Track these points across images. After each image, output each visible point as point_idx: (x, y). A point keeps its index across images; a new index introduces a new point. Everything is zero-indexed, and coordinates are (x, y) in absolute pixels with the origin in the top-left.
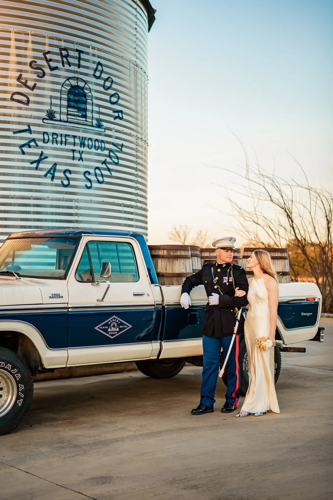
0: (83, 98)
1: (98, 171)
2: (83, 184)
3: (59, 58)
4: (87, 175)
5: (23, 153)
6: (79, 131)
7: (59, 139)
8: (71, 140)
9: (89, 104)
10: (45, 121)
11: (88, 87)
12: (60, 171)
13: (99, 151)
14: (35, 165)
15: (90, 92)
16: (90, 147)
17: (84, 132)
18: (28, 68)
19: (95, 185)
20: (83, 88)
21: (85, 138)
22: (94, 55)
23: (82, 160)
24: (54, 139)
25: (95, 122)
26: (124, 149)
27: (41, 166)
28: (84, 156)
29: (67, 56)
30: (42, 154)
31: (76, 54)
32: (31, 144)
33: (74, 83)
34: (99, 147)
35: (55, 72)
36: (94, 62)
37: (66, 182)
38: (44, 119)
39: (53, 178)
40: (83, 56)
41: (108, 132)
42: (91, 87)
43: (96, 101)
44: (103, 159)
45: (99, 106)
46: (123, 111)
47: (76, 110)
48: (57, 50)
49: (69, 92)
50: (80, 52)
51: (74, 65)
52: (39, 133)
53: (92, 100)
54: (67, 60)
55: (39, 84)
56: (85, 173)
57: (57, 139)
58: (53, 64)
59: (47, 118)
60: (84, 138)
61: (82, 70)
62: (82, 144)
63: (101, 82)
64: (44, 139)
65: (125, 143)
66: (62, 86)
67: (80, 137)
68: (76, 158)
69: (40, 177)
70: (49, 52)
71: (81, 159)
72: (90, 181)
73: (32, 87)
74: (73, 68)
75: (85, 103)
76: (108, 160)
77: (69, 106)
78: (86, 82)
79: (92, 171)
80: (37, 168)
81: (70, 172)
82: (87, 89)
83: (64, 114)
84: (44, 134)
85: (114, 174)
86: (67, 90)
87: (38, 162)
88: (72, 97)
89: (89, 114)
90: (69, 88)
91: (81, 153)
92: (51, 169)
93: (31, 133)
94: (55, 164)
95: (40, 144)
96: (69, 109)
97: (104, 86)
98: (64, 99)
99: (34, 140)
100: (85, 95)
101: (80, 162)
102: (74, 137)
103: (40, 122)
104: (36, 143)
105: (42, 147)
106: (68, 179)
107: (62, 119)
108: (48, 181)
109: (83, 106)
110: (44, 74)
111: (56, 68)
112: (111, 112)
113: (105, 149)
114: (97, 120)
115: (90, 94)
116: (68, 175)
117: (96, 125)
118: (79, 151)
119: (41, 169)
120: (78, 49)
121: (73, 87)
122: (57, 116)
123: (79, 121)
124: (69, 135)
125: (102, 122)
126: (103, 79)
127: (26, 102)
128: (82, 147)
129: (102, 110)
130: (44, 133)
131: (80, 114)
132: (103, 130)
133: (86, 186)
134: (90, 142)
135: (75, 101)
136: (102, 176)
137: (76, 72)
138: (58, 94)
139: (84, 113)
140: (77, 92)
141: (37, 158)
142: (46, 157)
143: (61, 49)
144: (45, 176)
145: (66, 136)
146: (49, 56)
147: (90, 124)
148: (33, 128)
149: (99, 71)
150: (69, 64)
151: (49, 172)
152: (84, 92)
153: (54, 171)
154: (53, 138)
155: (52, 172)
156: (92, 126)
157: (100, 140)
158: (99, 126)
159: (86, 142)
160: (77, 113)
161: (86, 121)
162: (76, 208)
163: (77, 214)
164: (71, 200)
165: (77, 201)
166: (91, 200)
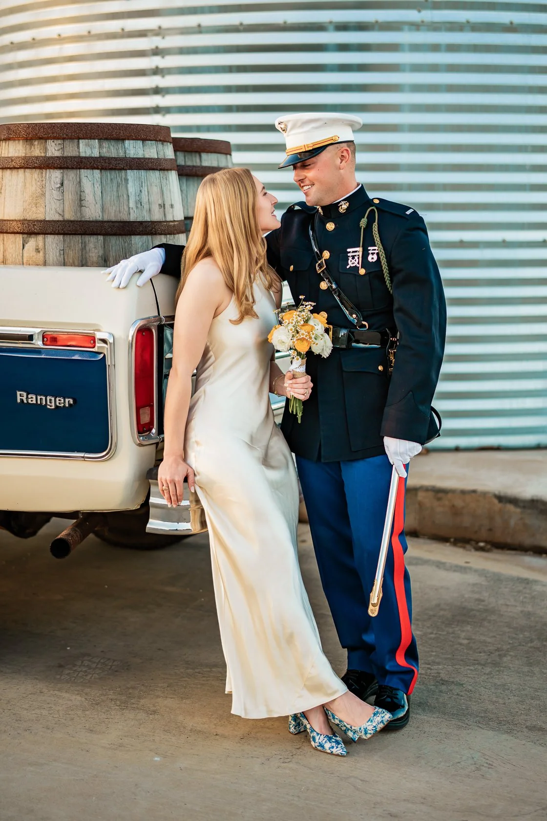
162: (157, 52)
163: (157, 71)
164: (142, 34)
165: (159, 32)
166: (199, 26)
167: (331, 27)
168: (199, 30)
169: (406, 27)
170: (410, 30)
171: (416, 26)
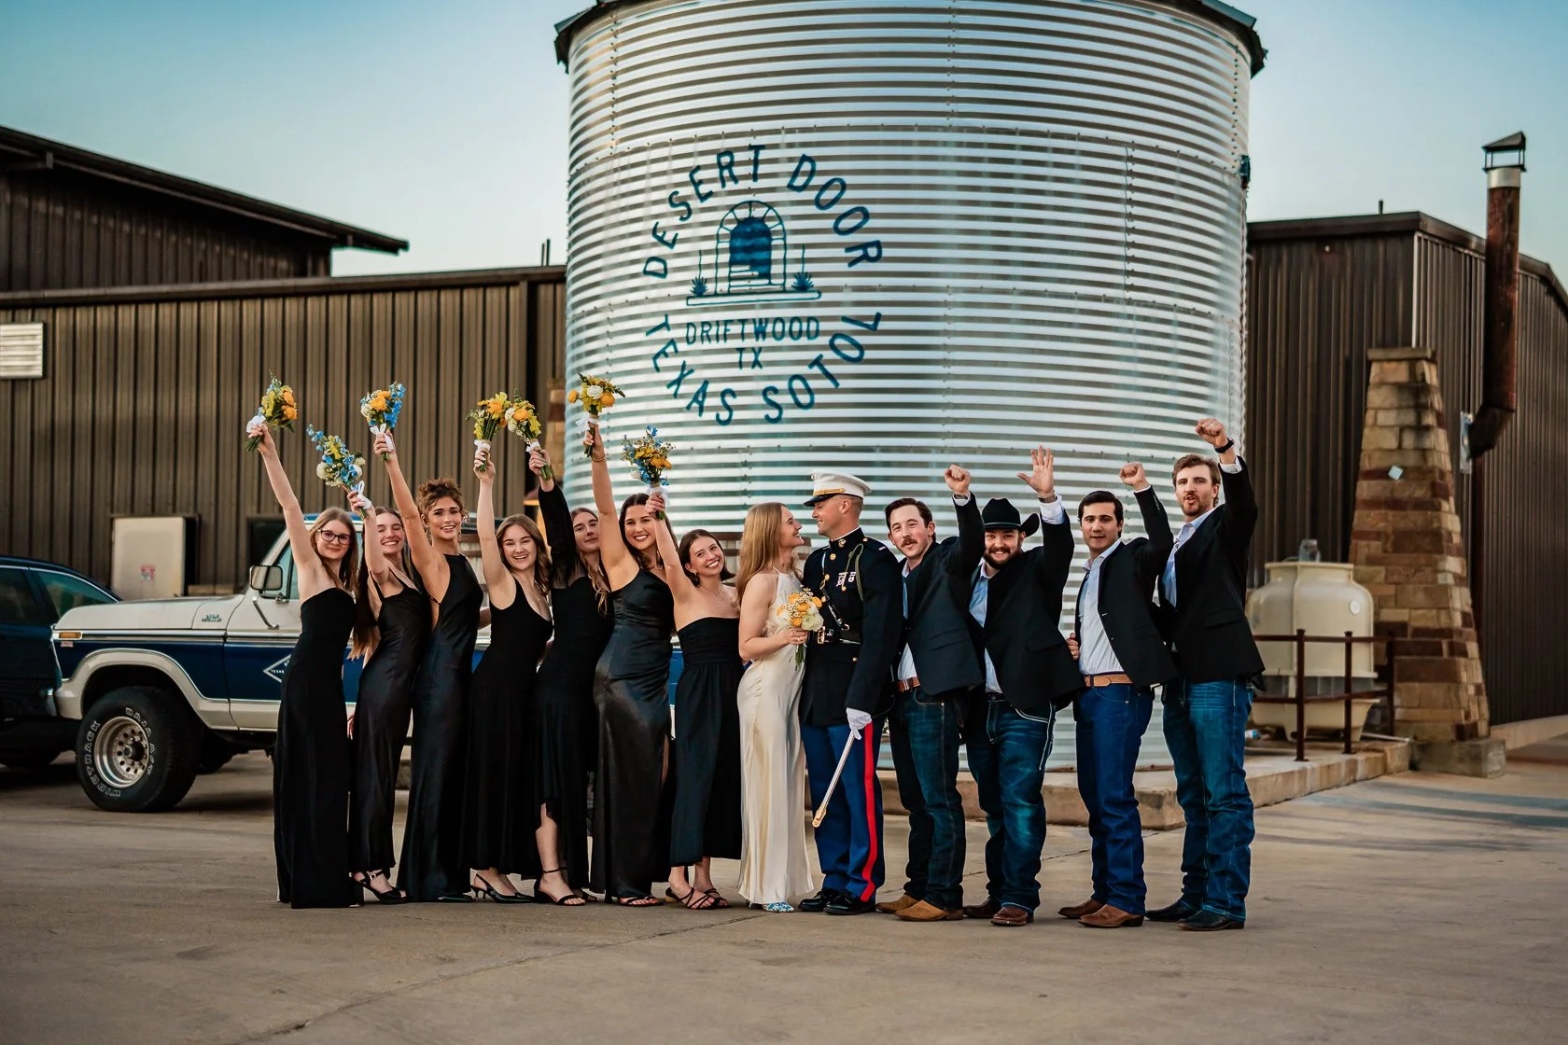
0: (764, 240)
1: (797, 384)
2: (761, 414)
3: (715, 173)
4: (770, 394)
5: (657, 369)
6: (752, 307)
7: (713, 332)
8: (735, 329)
9: (777, 247)
10: (691, 302)
11: (774, 214)
12: (714, 394)
13: (804, 341)
14: (673, 388)
15: (781, 223)
16: (778, 336)
17: (764, 307)
18: (666, 208)
19: (787, 414)
20: (762, 220)
21: (767, 320)
22: (791, 145)
23: (761, 366)
24: (705, 334)
25: (791, 282)
26: (882, 325)
27: (683, 389)
28: (763, 357)
29: (731, 164)
30: (684, 367)
31: (751, 155)
32: (668, 350)
33: (742, 213)
34: (800, 333)
35: (710, 202)
36: (791, 160)
37: (724, 415)
38: (689, 298)
39: (701, 410)
40: (763, 155)
41: (826, 297)
42: (780, 214)
43: (791, 239)
44: (813, 355)
45: (803, 247)
46: (881, 241)
47: (747, 268)
48: (712, 159)
49: (734, 235)
50: (757, 148)
51: (745, 177)
52: (679, 326)
53: (784, 239)
54: (731, 172)
55: (682, 234)
56: (765, 392)
57: (710, 333)
58: (704, 189)
59: (692, 294)
60: (764, 321)
61: (762, 183)
62: (760, 333)
63: (811, 195)
64: (687, 338)
65: (885, 311)
66: (721, 226)
67: (754, 321)
68: (747, 364)
69: (679, 410)
70: (698, 168)
71: (756, 363)
72: (778, 406)
73: (671, 242)
74: (743, 185)
75: (769, 248)
76: (829, 355)
77: (732, 263)
78: (770, 206)
79: (782, 385)
80: (675, 395)
81: (733, 394)
82: (771, 219)
83: (723, 279)
84: (688, 328)
85: (843, 384)
86: (728, 232)
87: (678, 382)
88: (738, 243)
89: (776, 269)
90: (732, 227)
91: (757, 350)
92: (698, 393)
93: (669, 329)
94: (706, 382)
95: (682, 347)
96: (733, 269)
97: (817, 202)
98: (724, 251)
99: (672, 342)
100: (767, 233)
101: (757, 371)
102: (743, 322)
103: (682, 305)
104: (675, 348)
105: (685, 353)
106: (729, 408)
107: (718, 290)
108: (693, 416)
109: (760, 256)
110: (690, 212)
111: (710, 194)
112: (841, 252)
113: (817, 333)
114: (796, 277)
115: (780, 227)
116: (730, 400)
117: (793, 289)
118: (753, 349)
119: (683, 396)
120: (752, 144)
121: (741, 222)
122: (710, 287)
123: (753, 288)
124: (731, 322)
125: (810, 277)
126: (814, 188)
127: (663, 272)
128: (761, 339)
129: (810, 253)
130: (689, 325)
131: (756, 273)
132: (816, 295)
133: (767, 417)
134: (779, 327)
135: (747, 250)
136: (809, 391)
137: (749, 191)
138: (711, 245)
139: (764, 269)
140: (748, 230)
141: (675, 375)
142: (691, 371)
143: (720, 154)
144: (689, 407)
145: (727, 322)
146: (698, 176)
147: (778, 288)
148: (673, 320)
149: (804, 174)
150: (735, 179)
151: (695, 399)
152: (766, 226)
153: (704, 396)
154: (703, 331)
155: (700, 399)
156: (784, 291)
157: (804, 317)
158: (802, 287)
159: (769, 328)
160: (750, 273)
161: (770, 284)
162: (745, 464)
163: (745, 478)
164: (735, 451)
165: (748, 450)
166: (779, 446)
167: (878, 449)
168: (779, 449)
169: (934, 450)
170: (937, 452)
171: (942, 450)
